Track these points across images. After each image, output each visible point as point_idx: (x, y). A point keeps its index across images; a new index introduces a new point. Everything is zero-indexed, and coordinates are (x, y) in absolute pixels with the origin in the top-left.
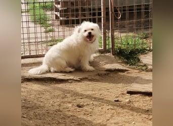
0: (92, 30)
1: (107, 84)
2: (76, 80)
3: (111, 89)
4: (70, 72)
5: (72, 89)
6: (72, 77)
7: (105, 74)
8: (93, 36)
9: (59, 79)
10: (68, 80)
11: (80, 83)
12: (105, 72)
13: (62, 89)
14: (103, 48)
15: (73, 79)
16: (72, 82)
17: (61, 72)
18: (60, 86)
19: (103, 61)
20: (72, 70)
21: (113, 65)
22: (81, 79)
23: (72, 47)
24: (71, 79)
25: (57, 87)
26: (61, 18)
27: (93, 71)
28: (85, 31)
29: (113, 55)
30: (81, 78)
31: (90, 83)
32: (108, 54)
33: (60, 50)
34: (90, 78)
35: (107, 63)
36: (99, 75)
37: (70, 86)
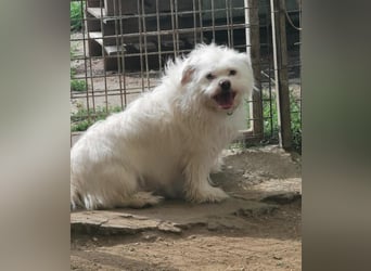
0: (233, 72)
1: (272, 240)
2: (169, 233)
3: (288, 256)
4: (148, 206)
5: (156, 261)
6: (153, 223)
7: (265, 213)
8: (234, 94)
9: (110, 229)
10: (140, 231)
11: (182, 242)
12: (265, 205)
13: (123, 260)
14: (251, 129)
15: (156, 229)
16: (152, 239)
17: (117, 207)
18: (116, 250)
19: (254, 169)
20: (154, 200)
21: (287, 182)
22: (184, 228)
23: (157, 129)
24: (149, 229)
25: (104, 255)
26: (109, 50)
27: (224, 201)
28: (210, 77)
29: (287, 149)
30: (184, 223)
31: (214, 239)
32: (268, 149)
33: (121, 138)
34: (213, 224)
35: (268, 177)
36: (243, 214)
37: (150, 252)
